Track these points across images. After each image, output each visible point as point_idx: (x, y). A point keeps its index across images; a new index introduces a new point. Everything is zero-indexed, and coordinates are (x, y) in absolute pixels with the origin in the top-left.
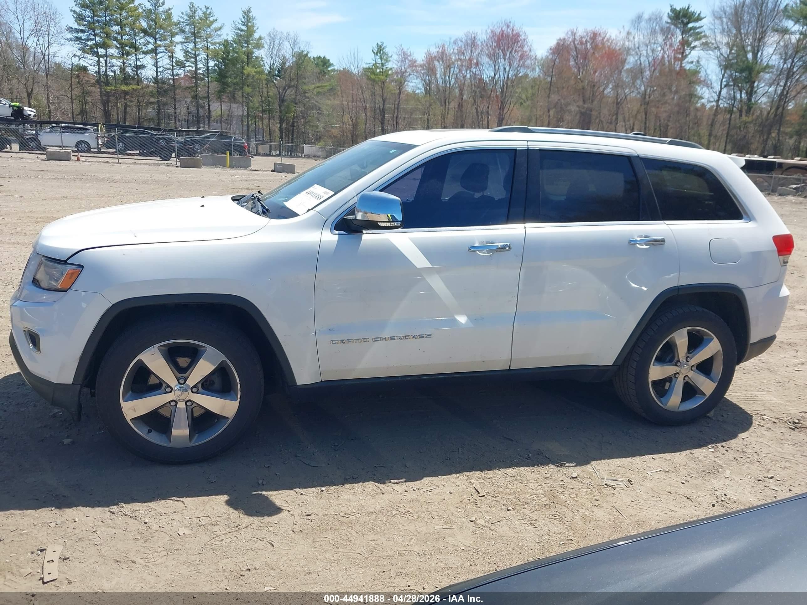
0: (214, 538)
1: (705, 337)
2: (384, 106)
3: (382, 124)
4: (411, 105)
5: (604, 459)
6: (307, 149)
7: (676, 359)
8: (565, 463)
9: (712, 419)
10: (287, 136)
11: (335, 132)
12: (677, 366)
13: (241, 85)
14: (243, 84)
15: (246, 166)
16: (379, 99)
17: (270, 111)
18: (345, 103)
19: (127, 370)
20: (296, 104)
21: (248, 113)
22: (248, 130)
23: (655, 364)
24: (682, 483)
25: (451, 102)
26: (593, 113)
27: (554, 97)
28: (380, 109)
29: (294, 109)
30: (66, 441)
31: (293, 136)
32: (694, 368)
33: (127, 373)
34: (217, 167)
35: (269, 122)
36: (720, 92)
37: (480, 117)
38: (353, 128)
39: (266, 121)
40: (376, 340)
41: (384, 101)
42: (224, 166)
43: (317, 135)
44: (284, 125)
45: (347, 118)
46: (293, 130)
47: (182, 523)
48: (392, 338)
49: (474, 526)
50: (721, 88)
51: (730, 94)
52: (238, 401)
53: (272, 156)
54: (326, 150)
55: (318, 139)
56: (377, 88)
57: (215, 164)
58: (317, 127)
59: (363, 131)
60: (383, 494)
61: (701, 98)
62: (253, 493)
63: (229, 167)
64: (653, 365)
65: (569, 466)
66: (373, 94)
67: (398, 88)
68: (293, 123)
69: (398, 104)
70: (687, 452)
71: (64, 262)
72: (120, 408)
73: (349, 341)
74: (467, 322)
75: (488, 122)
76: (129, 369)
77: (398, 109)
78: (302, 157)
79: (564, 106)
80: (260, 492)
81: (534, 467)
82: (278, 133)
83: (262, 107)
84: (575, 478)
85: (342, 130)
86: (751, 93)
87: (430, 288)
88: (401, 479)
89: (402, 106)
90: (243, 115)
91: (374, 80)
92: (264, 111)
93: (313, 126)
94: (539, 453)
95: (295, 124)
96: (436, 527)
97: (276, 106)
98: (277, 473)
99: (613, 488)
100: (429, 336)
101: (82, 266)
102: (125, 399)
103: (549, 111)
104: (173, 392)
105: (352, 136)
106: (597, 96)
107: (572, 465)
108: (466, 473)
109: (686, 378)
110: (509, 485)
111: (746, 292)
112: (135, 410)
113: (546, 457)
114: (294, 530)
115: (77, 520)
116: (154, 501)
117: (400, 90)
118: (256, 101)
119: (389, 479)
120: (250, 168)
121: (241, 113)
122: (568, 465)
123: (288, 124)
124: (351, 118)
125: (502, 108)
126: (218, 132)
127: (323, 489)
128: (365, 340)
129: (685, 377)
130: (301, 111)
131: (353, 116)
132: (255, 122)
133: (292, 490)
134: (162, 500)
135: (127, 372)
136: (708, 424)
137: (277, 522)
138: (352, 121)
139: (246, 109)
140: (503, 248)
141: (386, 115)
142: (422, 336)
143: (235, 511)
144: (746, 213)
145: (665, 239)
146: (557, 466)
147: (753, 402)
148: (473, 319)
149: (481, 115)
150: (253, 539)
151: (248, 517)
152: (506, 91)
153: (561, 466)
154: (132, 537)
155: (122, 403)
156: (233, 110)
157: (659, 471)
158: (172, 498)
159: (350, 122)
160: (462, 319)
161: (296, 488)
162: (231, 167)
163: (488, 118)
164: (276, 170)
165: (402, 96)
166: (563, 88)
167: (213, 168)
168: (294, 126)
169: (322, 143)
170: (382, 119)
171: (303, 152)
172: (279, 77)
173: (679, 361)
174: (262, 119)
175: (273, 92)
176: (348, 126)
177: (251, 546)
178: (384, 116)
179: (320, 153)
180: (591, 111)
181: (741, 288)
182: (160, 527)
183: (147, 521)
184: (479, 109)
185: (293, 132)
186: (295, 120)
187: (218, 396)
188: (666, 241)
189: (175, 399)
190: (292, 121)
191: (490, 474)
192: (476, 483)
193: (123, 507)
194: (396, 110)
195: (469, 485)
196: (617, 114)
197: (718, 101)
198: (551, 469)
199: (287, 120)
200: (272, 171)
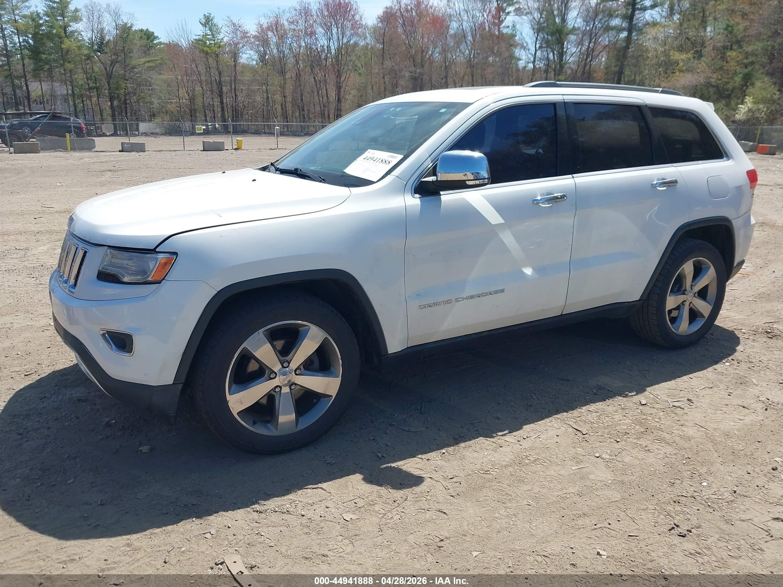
0: (382, 517)
1: (703, 266)
2: (220, 79)
3: (220, 96)
4: (247, 77)
5: (655, 385)
6: (143, 127)
7: (684, 288)
8: (628, 393)
9: (708, 339)
10: (120, 114)
11: (172, 107)
12: (685, 294)
13: (62, 62)
14: (64, 61)
15: (90, 147)
16: (216, 73)
17: (97, 88)
18: (180, 77)
19: (231, 360)
20: (126, 80)
21: (73, 92)
22: (75, 110)
23: (671, 295)
24: (728, 395)
25: (287, 72)
26: (425, 77)
27: (388, 64)
28: (216, 82)
29: (123, 85)
30: (145, 449)
31: (126, 114)
32: (696, 295)
33: (232, 364)
34: (58, 151)
35: (98, 100)
36: (535, 54)
37: (318, 86)
38: (190, 102)
39: (94, 99)
40: (457, 300)
41: (220, 73)
42: (65, 149)
43: (150, 112)
44: (116, 103)
45: (182, 92)
46: (126, 108)
47: (340, 510)
48: (472, 297)
49: (602, 460)
50: (536, 50)
51: (544, 56)
52: (340, 377)
53: (107, 136)
54: (164, 127)
55: (153, 116)
56: (210, 60)
57: (53, 148)
58: (152, 103)
59: (202, 104)
60: (501, 447)
61: (519, 59)
62: (382, 467)
63: (71, 150)
64: (669, 296)
65: (632, 396)
66: (208, 68)
67: (233, 59)
68: (125, 101)
69: (235, 77)
70: (710, 369)
71: (153, 251)
72: (226, 402)
73: (435, 304)
74: (532, 274)
75: (326, 90)
76: (234, 360)
77: (235, 81)
78: (138, 135)
79: (398, 72)
80: (389, 465)
81: (605, 401)
82: (109, 111)
83: (89, 84)
84: (645, 404)
85: (179, 105)
86: (561, 54)
87: (503, 243)
88: (505, 431)
89: (238, 78)
90: (67, 93)
91: (207, 53)
92: (90, 89)
93: (147, 103)
94: (600, 388)
95: (128, 102)
96: (573, 468)
97: (104, 82)
98: (388, 444)
99: (681, 408)
100: (502, 291)
101: (176, 254)
102: (231, 393)
103: (384, 78)
104: (277, 378)
105: (191, 112)
106: (427, 61)
107: (633, 394)
108: (556, 416)
109: (691, 305)
110: (599, 420)
111: (733, 222)
112: (241, 403)
113: (609, 390)
114: (452, 495)
115: (230, 526)
116: (291, 493)
117: (235, 61)
118: (80, 77)
119: (495, 433)
120: (96, 149)
121: (65, 92)
122: (630, 394)
123: (119, 101)
124: (187, 92)
125: (339, 76)
126: (49, 113)
127: (444, 451)
128: (449, 302)
129: (690, 303)
130: (132, 88)
131: (189, 91)
132: (83, 101)
133: (414, 457)
134: (299, 490)
135: (233, 362)
136: (708, 343)
137: (429, 490)
138: (189, 96)
139: (71, 88)
140: (563, 197)
141: (224, 88)
142: (496, 292)
143: (380, 488)
144: (726, 153)
145: (678, 180)
146: (624, 397)
147: (723, 319)
148: (539, 270)
149: (320, 84)
150: (420, 510)
151: (397, 491)
152: (341, 60)
153: (626, 396)
154: (300, 532)
155: (228, 397)
156: (56, 89)
157: (704, 388)
158: (308, 487)
159: (187, 97)
160: (528, 271)
161: (418, 455)
162: (73, 149)
163: (326, 86)
164: (124, 150)
165: (237, 68)
166: (395, 54)
167: (52, 152)
168: (126, 104)
169: (158, 120)
170: (219, 92)
171: (137, 129)
172: (100, 52)
173: (686, 290)
174: (90, 98)
175: (98, 68)
176: (185, 101)
177: (423, 518)
178: (222, 89)
179: (158, 130)
180: (422, 75)
181: (730, 219)
182: (321, 517)
183: (303, 513)
184: (316, 78)
185: (126, 110)
186: (127, 98)
187: (321, 375)
188: (678, 182)
189: (280, 385)
190: (123, 98)
191: (575, 413)
192: (571, 423)
193: (265, 505)
194: (233, 83)
195: (567, 426)
196: (446, 77)
197: (534, 62)
198: (619, 400)
199: (118, 97)
200: (120, 151)
